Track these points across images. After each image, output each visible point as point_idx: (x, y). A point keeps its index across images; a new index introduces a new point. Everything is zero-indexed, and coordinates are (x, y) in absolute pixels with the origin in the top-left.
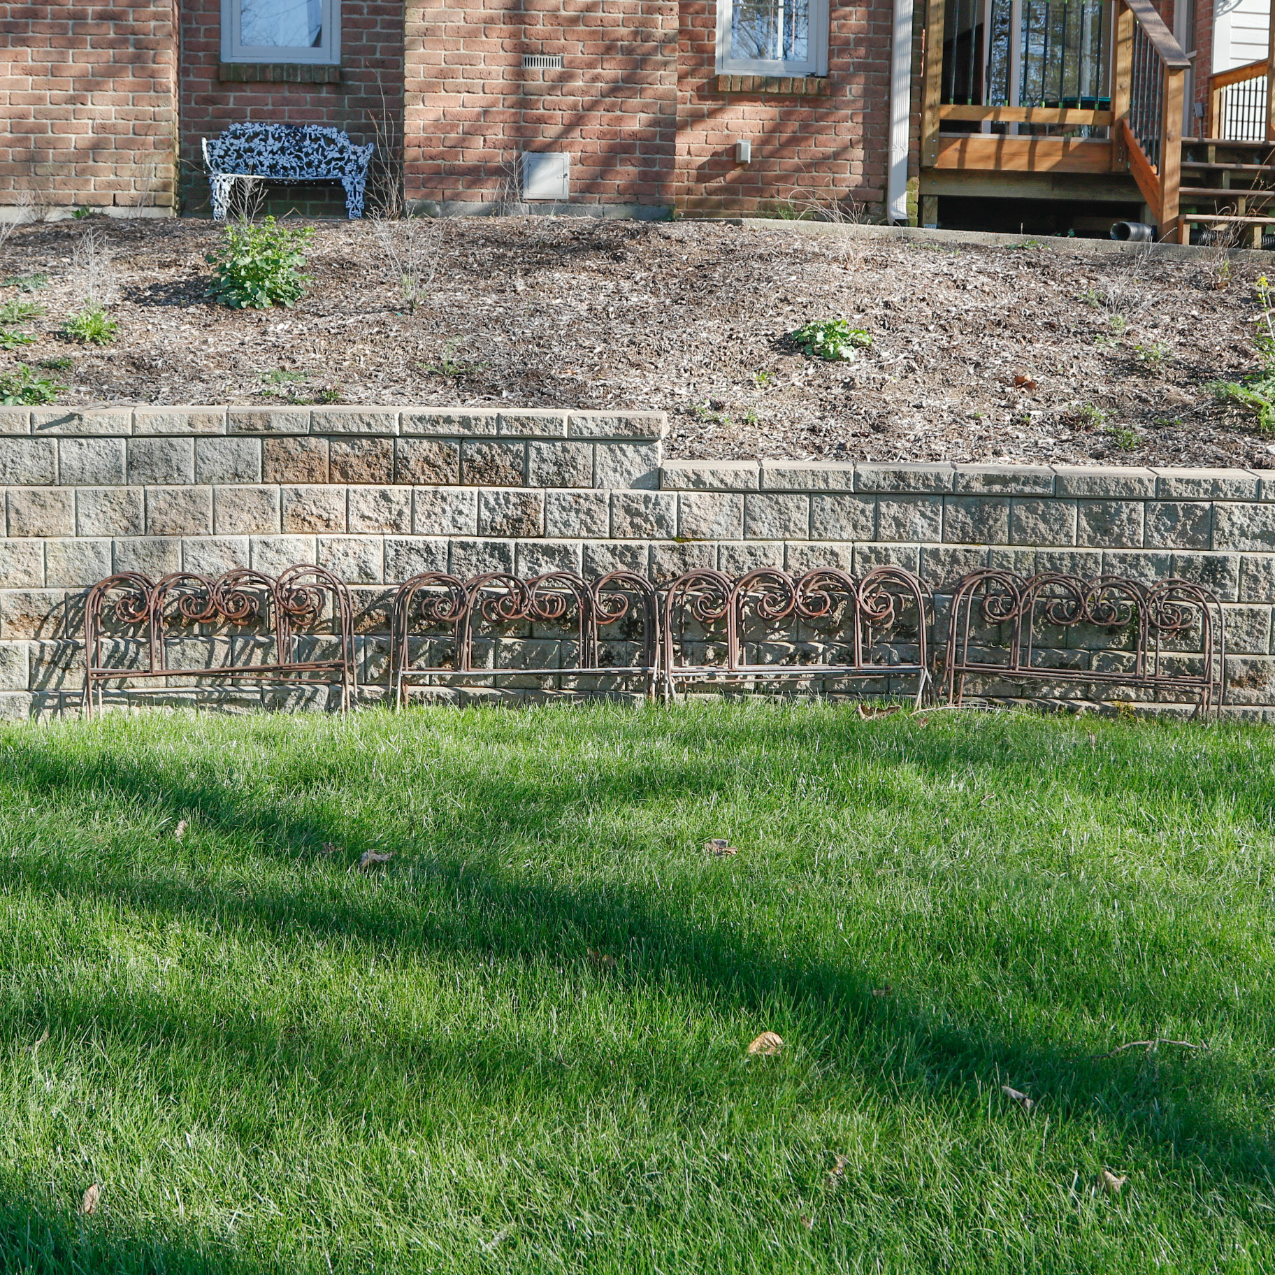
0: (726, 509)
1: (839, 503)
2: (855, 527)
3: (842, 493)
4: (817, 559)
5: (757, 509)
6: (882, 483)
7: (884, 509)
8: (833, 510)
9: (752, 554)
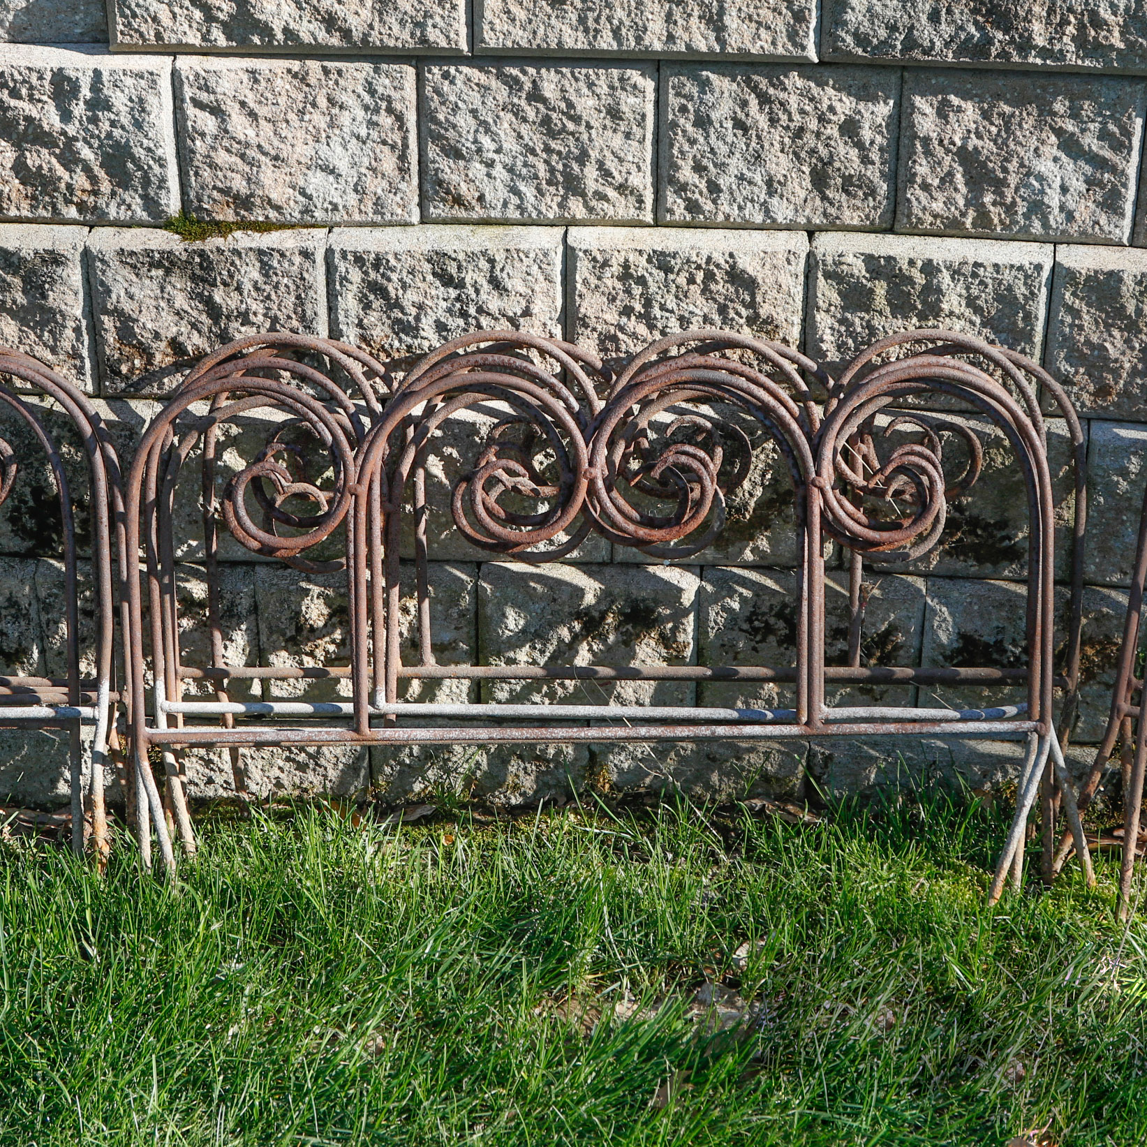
0: (353, 117)
1: (764, 99)
2: (820, 180)
3: (775, 67)
4: (681, 295)
5: (464, 121)
6: (925, 33)
7: (926, 120)
8: (739, 125)
9: (447, 280)
